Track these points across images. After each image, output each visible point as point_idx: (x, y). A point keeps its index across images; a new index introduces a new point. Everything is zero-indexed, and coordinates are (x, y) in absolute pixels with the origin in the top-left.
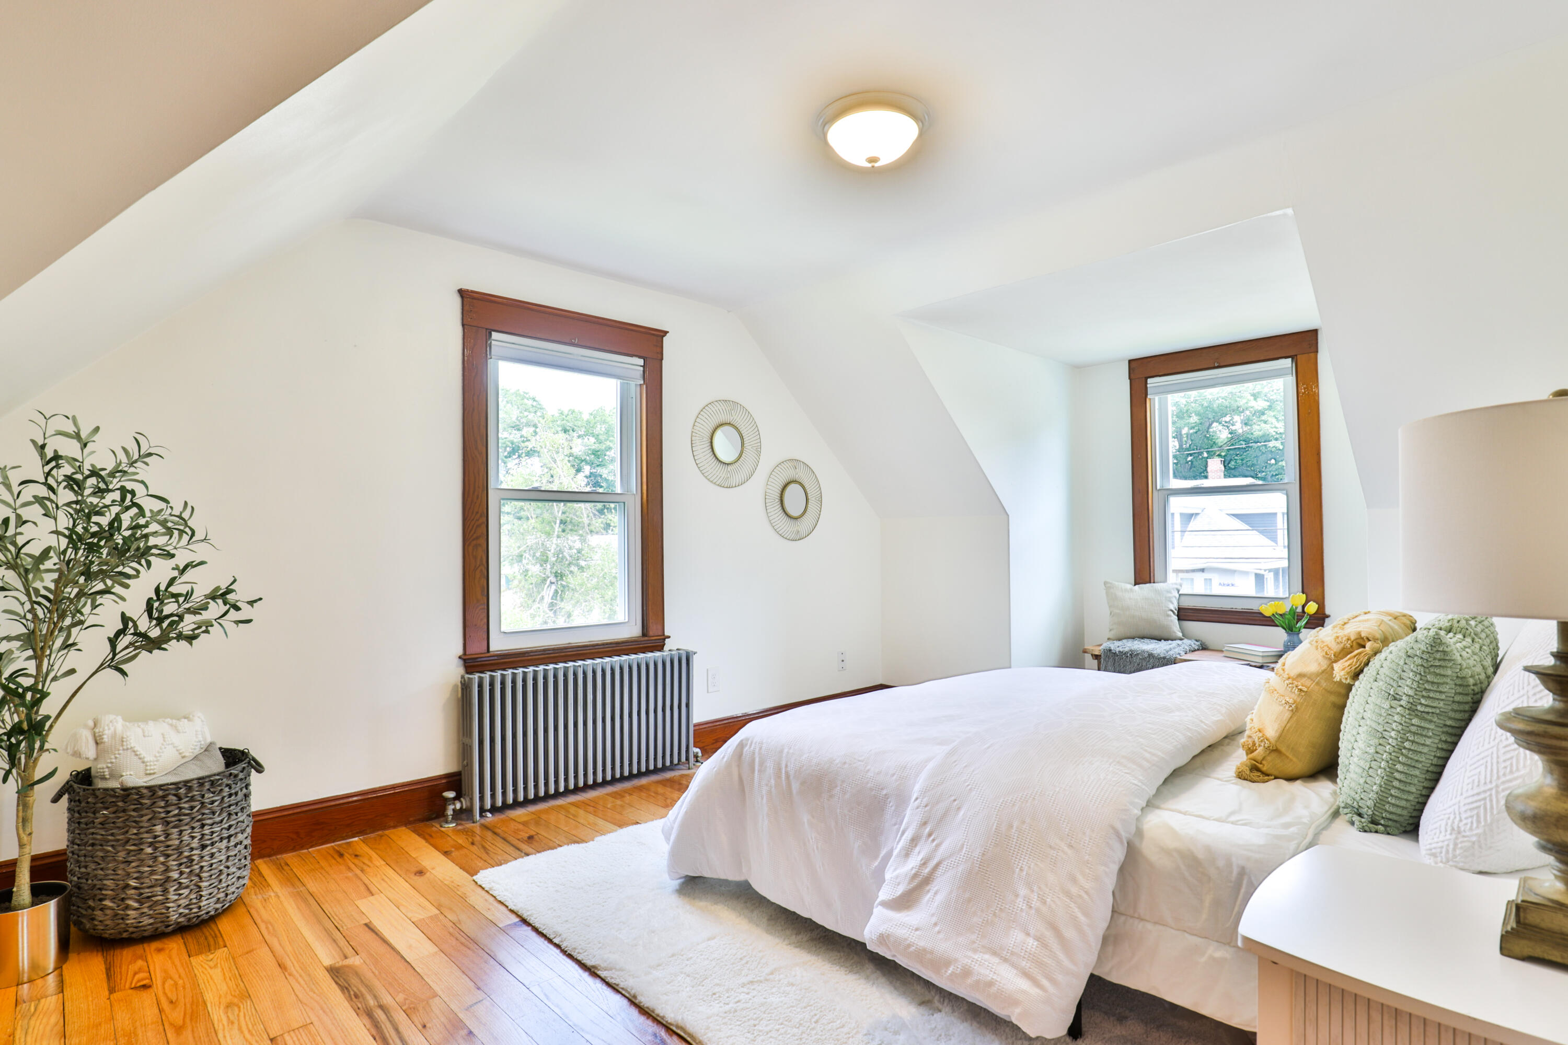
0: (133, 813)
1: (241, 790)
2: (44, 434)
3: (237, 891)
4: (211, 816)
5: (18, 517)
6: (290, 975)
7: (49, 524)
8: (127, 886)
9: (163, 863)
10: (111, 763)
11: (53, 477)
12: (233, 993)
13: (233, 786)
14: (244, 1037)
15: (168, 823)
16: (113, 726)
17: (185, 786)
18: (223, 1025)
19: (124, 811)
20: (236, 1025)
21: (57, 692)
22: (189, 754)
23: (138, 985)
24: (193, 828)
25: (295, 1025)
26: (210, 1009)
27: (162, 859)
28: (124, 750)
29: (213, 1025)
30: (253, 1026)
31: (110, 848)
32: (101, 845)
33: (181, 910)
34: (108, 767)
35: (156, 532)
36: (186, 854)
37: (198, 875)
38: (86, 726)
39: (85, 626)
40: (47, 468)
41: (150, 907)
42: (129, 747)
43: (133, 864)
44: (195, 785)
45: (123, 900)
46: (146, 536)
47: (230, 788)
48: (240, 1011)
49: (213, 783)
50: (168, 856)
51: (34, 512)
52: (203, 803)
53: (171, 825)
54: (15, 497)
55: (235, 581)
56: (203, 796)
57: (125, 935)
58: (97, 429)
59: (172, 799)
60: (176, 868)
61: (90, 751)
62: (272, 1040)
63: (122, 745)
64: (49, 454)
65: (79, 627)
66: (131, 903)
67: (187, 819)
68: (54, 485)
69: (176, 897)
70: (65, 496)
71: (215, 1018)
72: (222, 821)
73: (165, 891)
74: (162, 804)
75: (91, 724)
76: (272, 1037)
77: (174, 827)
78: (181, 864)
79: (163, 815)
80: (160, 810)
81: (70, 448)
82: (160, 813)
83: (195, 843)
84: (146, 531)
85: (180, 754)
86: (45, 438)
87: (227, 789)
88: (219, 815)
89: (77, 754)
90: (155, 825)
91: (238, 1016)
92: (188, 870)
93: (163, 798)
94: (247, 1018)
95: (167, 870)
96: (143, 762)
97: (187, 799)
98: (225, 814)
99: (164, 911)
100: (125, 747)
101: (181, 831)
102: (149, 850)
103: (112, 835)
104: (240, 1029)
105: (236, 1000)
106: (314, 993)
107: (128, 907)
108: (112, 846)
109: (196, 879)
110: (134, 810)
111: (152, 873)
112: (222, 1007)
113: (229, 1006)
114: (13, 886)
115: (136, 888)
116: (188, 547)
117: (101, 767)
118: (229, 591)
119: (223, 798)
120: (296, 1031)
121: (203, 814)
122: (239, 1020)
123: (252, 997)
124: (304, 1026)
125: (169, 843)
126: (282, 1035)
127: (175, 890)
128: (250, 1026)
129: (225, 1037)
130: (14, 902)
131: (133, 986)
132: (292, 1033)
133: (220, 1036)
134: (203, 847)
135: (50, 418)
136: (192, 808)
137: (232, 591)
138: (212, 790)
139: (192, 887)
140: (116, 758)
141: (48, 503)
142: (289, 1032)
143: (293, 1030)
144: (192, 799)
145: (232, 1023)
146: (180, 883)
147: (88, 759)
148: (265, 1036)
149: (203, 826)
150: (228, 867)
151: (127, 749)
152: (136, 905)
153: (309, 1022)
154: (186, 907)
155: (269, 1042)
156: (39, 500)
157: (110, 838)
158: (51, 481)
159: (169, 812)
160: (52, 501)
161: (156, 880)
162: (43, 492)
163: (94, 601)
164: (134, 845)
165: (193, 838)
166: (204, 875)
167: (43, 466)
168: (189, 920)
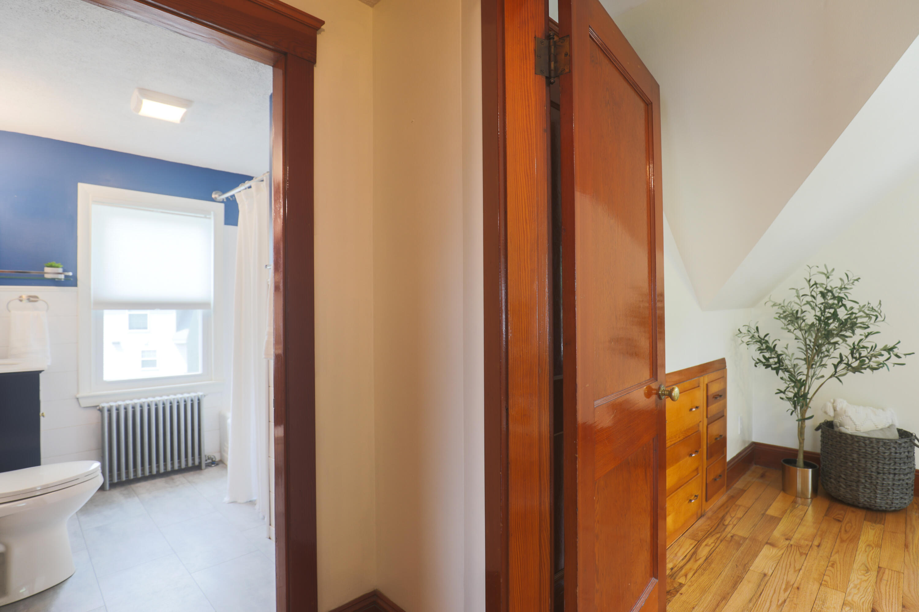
0: (844, 445)
1: (904, 452)
2: (810, 274)
3: (899, 504)
4: (883, 459)
5: (802, 310)
6: (907, 551)
7: (813, 312)
8: (840, 477)
9: (857, 473)
10: (840, 420)
11: (814, 291)
12: (874, 542)
13: (898, 449)
14: (868, 559)
15: (860, 455)
16: (842, 404)
17: (869, 440)
18: (862, 550)
19: (840, 442)
20: (867, 553)
21: (816, 384)
22: (880, 427)
23: (837, 519)
24: (873, 462)
25: (894, 569)
26: (860, 542)
27: (856, 470)
28: (845, 416)
29: (857, 547)
30: (874, 558)
31: (834, 457)
32: (831, 454)
33: (866, 499)
34: (838, 422)
35: (861, 316)
36: (869, 473)
37: (875, 486)
38: (830, 402)
39: (830, 357)
40: (811, 289)
41: (851, 490)
42: (848, 415)
43: (843, 468)
44: (874, 441)
45: (839, 482)
46: (856, 318)
47: (896, 449)
48: (872, 550)
49: (885, 443)
50: (859, 470)
51: (807, 308)
52: (878, 452)
53: (861, 456)
54: (801, 301)
55: (899, 342)
56: (879, 448)
57: (839, 498)
58: (833, 270)
59: (863, 445)
60: (863, 477)
61: (832, 413)
62: (879, 567)
63: (845, 414)
64: (812, 283)
65: (828, 358)
66: (842, 485)
67: (870, 456)
68: (815, 295)
69: (863, 491)
70: (820, 300)
71: (860, 546)
72: (890, 464)
73: (858, 486)
74: (857, 445)
75: (832, 401)
76: (880, 566)
77: (863, 458)
78: (866, 477)
79: (857, 450)
80: (856, 447)
81: (821, 279)
82: (856, 449)
83: (874, 469)
84: (857, 315)
85: (876, 426)
86: (810, 276)
87: (894, 449)
88: (889, 460)
89: (826, 413)
90: (853, 453)
91: (870, 551)
92: (869, 481)
93: (858, 442)
94: (874, 554)
95: (859, 477)
96: (855, 424)
97: (870, 447)
98: (892, 462)
99: (857, 495)
100: (846, 415)
101: (866, 461)
102: (851, 464)
103: (835, 451)
104: (868, 556)
105: (873, 545)
106: (915, 564)
107: (840, 486)
108: (835, 456)
109: (874, 487)
110: (844, 443)
111: (852, 475)
112: (866, 544)
113: (869, 545)
114: (797, 458)
115: (844, 479)
116: (875, 324)
117: (837, 421)
118: (894, 347)
119: (891, 453)
120: (893, 572)
121: (879, 457)
122: (869, 553)
123: (882, 548)
124: (899, 572)
125: (860, 464)
126: (885, 569)
127: (863, 488)
128: (873, 557)
129: (859, 554)
130: (798, 464)
131: (835, 518)
132: (890, 571)
133: (858, 553)
134: (879, 473)
135: (811, 268)
136: (873, 452)
137: (896, 347)
138: (884, 446)
139: (872, 490)
140: (842, 419)
141: (812, 303)
142: (889, 569)
143: (892, 570)
144: (872, 447)
145: (866, 552)
146: (865, 486)
147: (830, 416)
148: (877, 564)
149: (878, 463)
150: (893, 489)
151: (847, 416)
152: (844, 487)
153: (902, 571)
154: (868, 498)
155: (877, 567)
156: (808, 303)
157: (834, 452)
158: (813, 294)
159: (860, 450)
160: (813, 302)
161: (854, 479)
162: (809, 299)
163: (835, 347)
164: (844, 459)
165: (873, 466)
166: (878, 487)
167: (810, 288)
168: (870, 505)
